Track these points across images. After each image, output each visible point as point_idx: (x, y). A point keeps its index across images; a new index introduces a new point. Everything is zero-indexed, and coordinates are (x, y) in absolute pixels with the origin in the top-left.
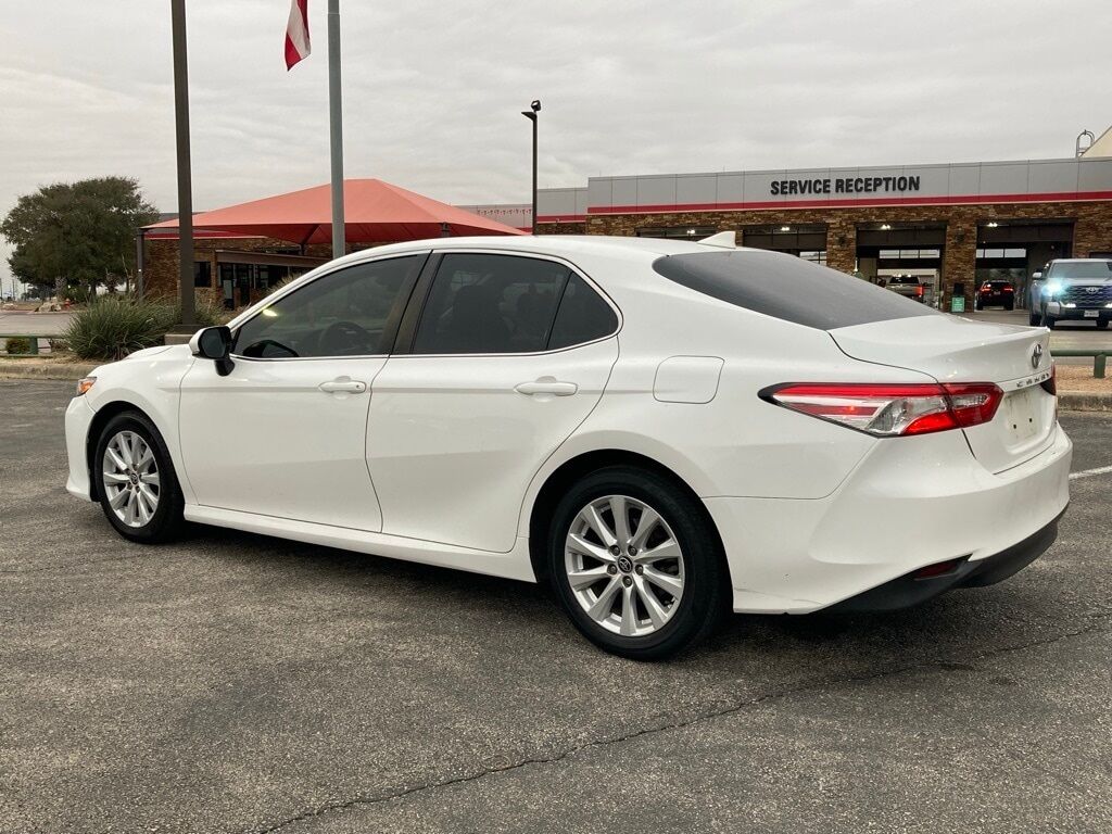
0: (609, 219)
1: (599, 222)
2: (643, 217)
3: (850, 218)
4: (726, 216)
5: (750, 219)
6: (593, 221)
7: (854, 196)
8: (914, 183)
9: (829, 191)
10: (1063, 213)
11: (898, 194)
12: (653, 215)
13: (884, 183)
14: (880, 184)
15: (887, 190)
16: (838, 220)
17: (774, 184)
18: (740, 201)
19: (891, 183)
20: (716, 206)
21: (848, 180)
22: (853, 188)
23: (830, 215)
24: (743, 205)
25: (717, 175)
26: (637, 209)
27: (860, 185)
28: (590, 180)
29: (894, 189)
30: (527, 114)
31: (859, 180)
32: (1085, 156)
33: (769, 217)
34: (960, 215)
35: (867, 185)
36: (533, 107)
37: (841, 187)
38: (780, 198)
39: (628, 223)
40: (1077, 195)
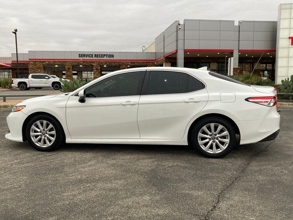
0: (35, 62)
1: (32, 63)
2: (45, 62)
3: (98, 64)
4: (67, 62)
5: (74, 63)
6: (30, 62)
7: (99, 58)
8: (113, 56)
9: (93, 57)
10: (144, 64)
11: (109, 58)
12: (48, 61)
13: (106, 56)
14: (105, 56)
15: (106, 57)
16: (96, 64)
17: (79, 55)
18: (71, 58)
19: (107, 56)
20: (65, 60)
21: (97, 55)
22: (99, 56)
23: (94, 63)
24: (72, 60)
25: (64, 52)
26: (43, 59)
27: (100, 56)
28: (29, 51)
29: (108, 57)
30: (13, 32)
31: (100, 55)
32: (144, 51)
33: (79, 63)
34: (123, 64)
35: (102, 56)
36: (15, 31)
37: (96, 56)
38: (81, 58)
39: (41, 63)
40: (147, 60)
